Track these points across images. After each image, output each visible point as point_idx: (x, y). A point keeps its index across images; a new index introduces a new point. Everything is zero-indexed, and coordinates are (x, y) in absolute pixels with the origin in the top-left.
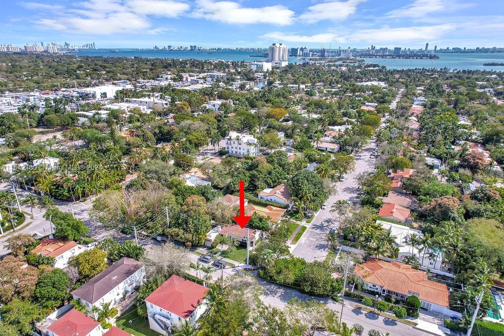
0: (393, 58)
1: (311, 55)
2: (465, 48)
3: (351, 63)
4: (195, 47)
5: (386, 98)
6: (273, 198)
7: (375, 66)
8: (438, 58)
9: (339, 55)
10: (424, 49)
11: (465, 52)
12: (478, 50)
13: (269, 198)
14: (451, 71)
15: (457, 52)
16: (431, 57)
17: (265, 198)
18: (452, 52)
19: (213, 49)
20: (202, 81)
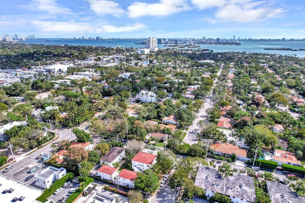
0: (216, 44)
1: (169, 43)
2: (255, 39)
3: (193, 48)
4: (99, 38)
5: (215, 70)
6: (170, 121)
7: (207, 50)
8: (240, 45)
9: (186, 43)
10: (233, 38)
11: (255, 41)
12: (262, 40)
13: (167, 121)
14: (247, 53)
15: (250, 41)
16: (237, 44)
17: (166, 121)
18: (248, 41)
19: (110, 39)
20: (112, 61)
